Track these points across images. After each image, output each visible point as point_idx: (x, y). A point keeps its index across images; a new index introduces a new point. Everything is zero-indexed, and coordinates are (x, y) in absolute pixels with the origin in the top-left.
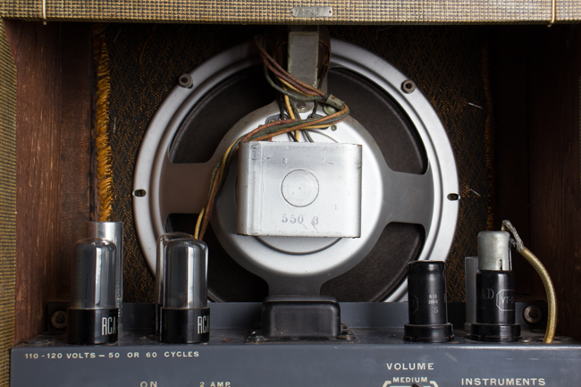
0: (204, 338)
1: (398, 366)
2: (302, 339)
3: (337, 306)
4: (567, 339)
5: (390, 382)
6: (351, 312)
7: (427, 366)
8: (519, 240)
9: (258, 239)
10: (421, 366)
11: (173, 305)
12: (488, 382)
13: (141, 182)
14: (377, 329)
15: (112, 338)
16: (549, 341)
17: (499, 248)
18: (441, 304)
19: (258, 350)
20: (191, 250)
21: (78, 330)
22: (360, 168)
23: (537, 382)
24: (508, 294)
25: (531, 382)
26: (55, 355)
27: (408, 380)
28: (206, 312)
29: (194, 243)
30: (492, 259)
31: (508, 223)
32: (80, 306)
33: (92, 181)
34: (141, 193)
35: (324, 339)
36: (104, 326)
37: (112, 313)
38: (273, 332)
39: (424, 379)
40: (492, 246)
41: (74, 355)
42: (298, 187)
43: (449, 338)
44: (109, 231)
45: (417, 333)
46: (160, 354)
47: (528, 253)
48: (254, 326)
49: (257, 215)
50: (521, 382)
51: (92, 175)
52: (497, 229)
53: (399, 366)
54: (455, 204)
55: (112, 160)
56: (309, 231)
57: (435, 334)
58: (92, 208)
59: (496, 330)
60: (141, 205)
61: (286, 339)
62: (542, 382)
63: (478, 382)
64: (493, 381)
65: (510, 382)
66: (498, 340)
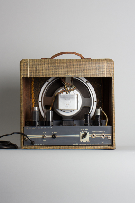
0: (53, 126)
2: (68, 126)
3: (73, 121)
4: (109, 125)
5: (81, 132)
6: (76, 122)
8: (102, 110)
9: (61, 110)
10: (86, 130)
11: (48, 120)
13: (40, 99)
14: (80, 124)
15: (38, 126)
16: (106, 126)
18: (90, 120)
19: (61, 127)
20: (50, 112)
21: (33, 124)
22: (77, 98)
24: (100, 119)
26: (30, 128)
27: (84, 132)
28: (53, 122)
30: (98, 113)
31: (100, 107)
32: (33, 121)
33: (31, 99)
34: (40, 101)
35: (71, 126)
36: (37, 124)
37: (38, 122)
38: (63, 125)
40: (98, 111)
41: (33, 128)
42: (67, 102)
43: (91, 125)
44: (36, 109)
45: (86, 125)
46: (46, 128)
47: (103, 112)
48: (60, 124)
49: (61, 106)
51: (31, 98)
53: (83, 130)
54: (96, 103)
55: (34, 96)
56: (69, 108)
57: (89, 125)
58: (31, 104)
59: (98, 124)
60: (40, 103)
61: (65, 126)
62: (104, 132)
63: (95, 132)
64: (97, 132)
65: (100, 132)
66: (98, 126)
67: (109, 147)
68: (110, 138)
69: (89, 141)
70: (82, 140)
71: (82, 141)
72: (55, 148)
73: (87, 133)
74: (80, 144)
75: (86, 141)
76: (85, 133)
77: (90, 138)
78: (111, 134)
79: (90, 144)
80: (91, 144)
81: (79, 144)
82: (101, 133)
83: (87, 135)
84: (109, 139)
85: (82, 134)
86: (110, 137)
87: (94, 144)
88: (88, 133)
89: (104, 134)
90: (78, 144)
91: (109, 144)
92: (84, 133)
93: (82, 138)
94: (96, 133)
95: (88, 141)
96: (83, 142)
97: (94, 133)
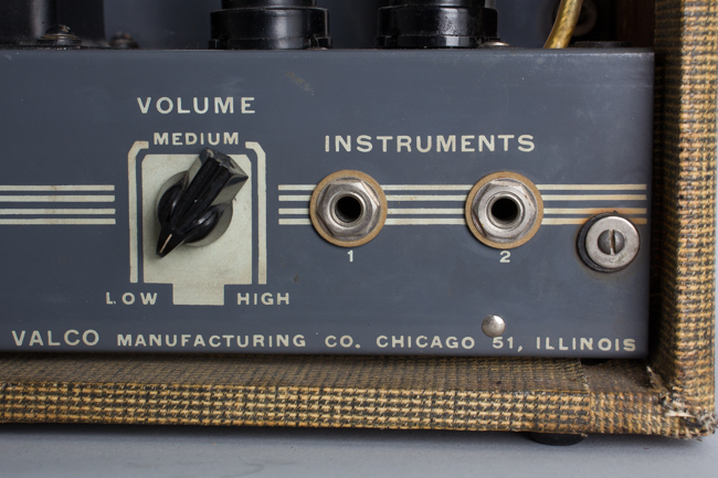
1: (165, 105)
5: (145, 145)
7: (237, 105)
10: (224, 105)
12: (392, 144)
16: (559, 42)
23: (514, 143)
25: (499, 143)
27: (191, 138)
39: (232, 138)
50: (474, 144)
53: (168, 105)
57: (281, 28)
62: (527, 143)
63: (365, 144)
64: (403, 142)
65: (445, 143)
66: (437, 43)
67: (600, 404)
68: (627, 255)
69: (272, 286)
70: (156, 272)
71: (165, 291)
73: (242, 162)
74: (124, 340)
75: (231, 291)
77: (281, 244)
78: (630, 191)
79: (283, 340)
80: (300, 342)
81: (108, 336)
82: (474, 168)
83: (241, 202)
84: (611, 261)
85: (158, 172)
86: (627, 229)
87: (347, 342)
88: (250, 161)
89: (517, 190)
90: (91, 338)
91: (606, 346)
92: (184, 163)
93: (162, 250)
94: (386, 168)
95: (254, 288)
96: (167, 312)
97: (353, 161)
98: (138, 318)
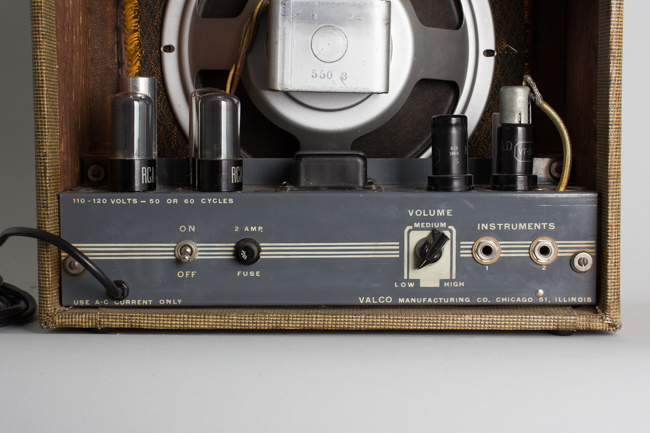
0: (238, 187)
1: (419, 213)
2: (330, 188)
3: (364, 159)
4: (579, 188)
5: (411, 227)
6: (377, 167)
7: (446, 213)
8: (538, 94)
9: (289, 95)
10: (441, 213)
11: (208, 155)
12: (503, 227)
13: (170, 37)
14: (404, 181)
15: (150, 187)
16: (562, 189)
17: (519, 102)
18: (463, 157)
19: (289, 195)
20: (224, 104)
21: (119, 178)
22: (388, 24)
23: (547, 226)
24: (526, 146)
25: (542, 226)
26: (100, 200)
27: (428, 225)
28: (239, 163)
29: (227, 97)
30: (512, 113)
31: (529, 78)
32: (120, 157)
33: (119, 36)
34: (169, 49)
35: (351, 189)
36: (141, 175)
37: (150, 163)
38: (303, 181)
39: (443, 225)
40: (512, 100)
41: (118, 200)
42: (328, 43)
43: (468, 186)
44: (143, 86)
45: (439, 182)
46: (198, 201)
47: (546, 107)
48: (286, 177)
49: (287, 70)
50: (533, 226)
51: (119, 30)
52: (519, 84)
53: (420, 213)
54: (491, 60)
55: (139, 15)
56: (338, 86)
57: (456, 184)
58: (120, 64)
59: (514, 180)
60: (170, 61)
61: (315, 189)
62: (552, 226)
63: (493, 226)
64: (507, 226)
65: (522, 226)
66: (514, 189)
67: (581, 320)
68: (588, 267)
69: (457, 280)
70: (415, 274)
71: (417, 282)
72: (252, 326)
73: (447, 233)
74: (401, 301)
75: (442, 282)
76: (434, 232)
77: (463, 265)
78: (591, 243)
79: (461, 300)
80: (468, 300)
81: (395, 298)
82: (535, 235)
83: (446, 248)
84: (583, 269)
85: (416, 237)
86: (589, 257)
87: (485, 300)
88: (451, 232)
89: (548, 243)
90: (389, 300)
91: (581, 300)
92: (425, 234)
93: (419, 265)
94: (501, 235)
95: (451, 280)
96: (418, 290)
97: (487, 233)
98: (407, 293)
